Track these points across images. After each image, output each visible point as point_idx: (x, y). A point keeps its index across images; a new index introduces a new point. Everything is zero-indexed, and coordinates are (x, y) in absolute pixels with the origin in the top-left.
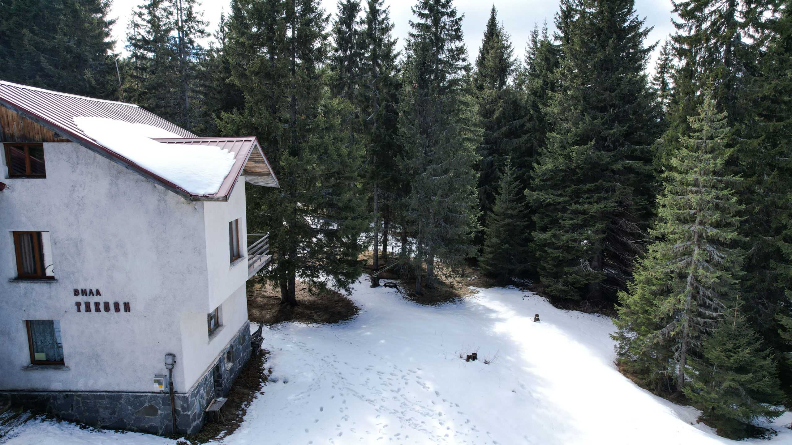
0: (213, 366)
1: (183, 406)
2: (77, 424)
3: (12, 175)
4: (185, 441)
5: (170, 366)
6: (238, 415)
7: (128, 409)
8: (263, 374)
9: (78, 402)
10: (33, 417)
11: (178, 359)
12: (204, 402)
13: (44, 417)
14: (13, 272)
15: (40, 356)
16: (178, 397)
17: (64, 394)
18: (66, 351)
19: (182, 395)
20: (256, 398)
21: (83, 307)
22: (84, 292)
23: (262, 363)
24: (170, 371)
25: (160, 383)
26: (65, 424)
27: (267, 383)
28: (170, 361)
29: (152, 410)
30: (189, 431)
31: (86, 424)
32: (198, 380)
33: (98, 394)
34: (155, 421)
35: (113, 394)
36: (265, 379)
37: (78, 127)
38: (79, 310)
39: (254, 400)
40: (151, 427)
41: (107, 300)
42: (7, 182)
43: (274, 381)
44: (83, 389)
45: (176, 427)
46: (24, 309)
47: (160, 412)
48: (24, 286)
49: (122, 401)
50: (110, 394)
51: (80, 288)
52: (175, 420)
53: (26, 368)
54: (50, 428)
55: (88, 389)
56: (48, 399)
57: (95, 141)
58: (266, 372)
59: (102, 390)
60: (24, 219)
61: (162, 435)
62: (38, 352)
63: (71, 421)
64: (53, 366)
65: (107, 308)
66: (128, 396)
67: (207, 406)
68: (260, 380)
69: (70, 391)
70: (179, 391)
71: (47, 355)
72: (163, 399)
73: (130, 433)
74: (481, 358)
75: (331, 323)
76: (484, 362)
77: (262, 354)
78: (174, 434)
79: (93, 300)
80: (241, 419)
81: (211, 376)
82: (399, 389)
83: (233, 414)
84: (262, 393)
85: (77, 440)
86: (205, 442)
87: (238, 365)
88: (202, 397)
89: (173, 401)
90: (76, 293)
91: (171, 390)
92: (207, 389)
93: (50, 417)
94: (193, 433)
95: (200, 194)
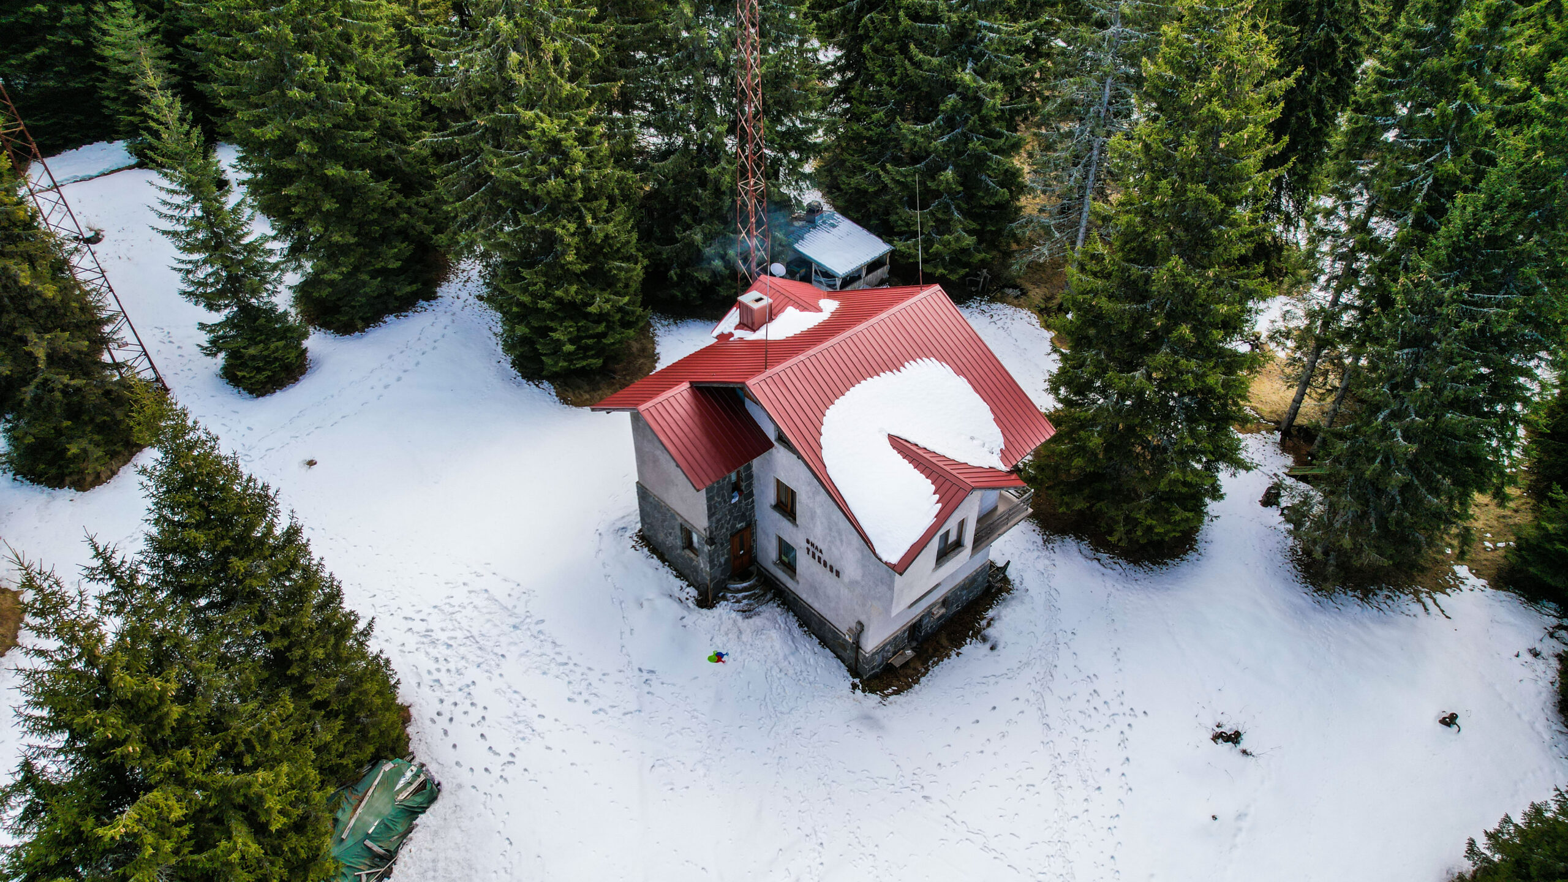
0: (910, 624)
1: (862, 658)
2: (797, 621)
4: (859, 683)
5: (859, 630)
6: (919, 672)
7: (828, 634)
8: (979, 624)
9: (799, 605)
10: (774, 599)
11: (864, 628)
12: (889, 654)
13: (779, 602)
14: (773, 502)
15: (783, 558)
16: (861, 652)
17: (794, 595)
18: (799, 571)
19: (864, 653)
20: (949, 657)
21: (811, 553)
22: (813, 545)
23: (987, 609)
24: (859, 633)
25: (851, 636)
26: (791, 613)
27: (974, 641)
28: (860, 626)
29: (844, 648)
30: (863, 677)
31: (803, 624)
32: (885, 640)
33: (814, 611)
34: (845, 655)
35: (823, 618)
36: (976, 634)
38: (808, 554)
39: (946, 660)
40: (839, 655)
41: (826, 560)
42: (775, 443)
44: (805, 600)
45: (855, 668)
46: (777, 529)
47: (848, 653)
48: (777, 516)
49: (827, 627)
50: (820, 617)
51: (811, 540)
52: (856, 665)
55: (808, 603)
56: (785, 591)
58: (984, 623)
59: (815, 608)
60: (783, 474)
61: (845, 667)
62: (784, 555)
63: (795, 614)
64: (789, 570)
65: (825, 564)
66: (830, 627)
67: (893, 656)
68: (970, 632)
69: (798, 595)
70: (861, 649)
71: (789, 561)
72: (851, 646)
73: (828, 650)
74: (1244, 744)
75: (1129, 562)
76: (1244, 752)
77: (1000, 591)
78: (854, 671)
79: (817, 554)
80: (918, 679)
81: (905, 632)
82: (1092, 730)
83: (915, 669)
84: (958, 654)
85: (790, 642)
86: (873, 691)
87: (954, 609)
88: (888, 651)
89: (857, 652)
90: (808, 541)
91: (857, 646)
92: (896, 644)
93: (783, 603)
94: (869, 679)
95: (884, 559)
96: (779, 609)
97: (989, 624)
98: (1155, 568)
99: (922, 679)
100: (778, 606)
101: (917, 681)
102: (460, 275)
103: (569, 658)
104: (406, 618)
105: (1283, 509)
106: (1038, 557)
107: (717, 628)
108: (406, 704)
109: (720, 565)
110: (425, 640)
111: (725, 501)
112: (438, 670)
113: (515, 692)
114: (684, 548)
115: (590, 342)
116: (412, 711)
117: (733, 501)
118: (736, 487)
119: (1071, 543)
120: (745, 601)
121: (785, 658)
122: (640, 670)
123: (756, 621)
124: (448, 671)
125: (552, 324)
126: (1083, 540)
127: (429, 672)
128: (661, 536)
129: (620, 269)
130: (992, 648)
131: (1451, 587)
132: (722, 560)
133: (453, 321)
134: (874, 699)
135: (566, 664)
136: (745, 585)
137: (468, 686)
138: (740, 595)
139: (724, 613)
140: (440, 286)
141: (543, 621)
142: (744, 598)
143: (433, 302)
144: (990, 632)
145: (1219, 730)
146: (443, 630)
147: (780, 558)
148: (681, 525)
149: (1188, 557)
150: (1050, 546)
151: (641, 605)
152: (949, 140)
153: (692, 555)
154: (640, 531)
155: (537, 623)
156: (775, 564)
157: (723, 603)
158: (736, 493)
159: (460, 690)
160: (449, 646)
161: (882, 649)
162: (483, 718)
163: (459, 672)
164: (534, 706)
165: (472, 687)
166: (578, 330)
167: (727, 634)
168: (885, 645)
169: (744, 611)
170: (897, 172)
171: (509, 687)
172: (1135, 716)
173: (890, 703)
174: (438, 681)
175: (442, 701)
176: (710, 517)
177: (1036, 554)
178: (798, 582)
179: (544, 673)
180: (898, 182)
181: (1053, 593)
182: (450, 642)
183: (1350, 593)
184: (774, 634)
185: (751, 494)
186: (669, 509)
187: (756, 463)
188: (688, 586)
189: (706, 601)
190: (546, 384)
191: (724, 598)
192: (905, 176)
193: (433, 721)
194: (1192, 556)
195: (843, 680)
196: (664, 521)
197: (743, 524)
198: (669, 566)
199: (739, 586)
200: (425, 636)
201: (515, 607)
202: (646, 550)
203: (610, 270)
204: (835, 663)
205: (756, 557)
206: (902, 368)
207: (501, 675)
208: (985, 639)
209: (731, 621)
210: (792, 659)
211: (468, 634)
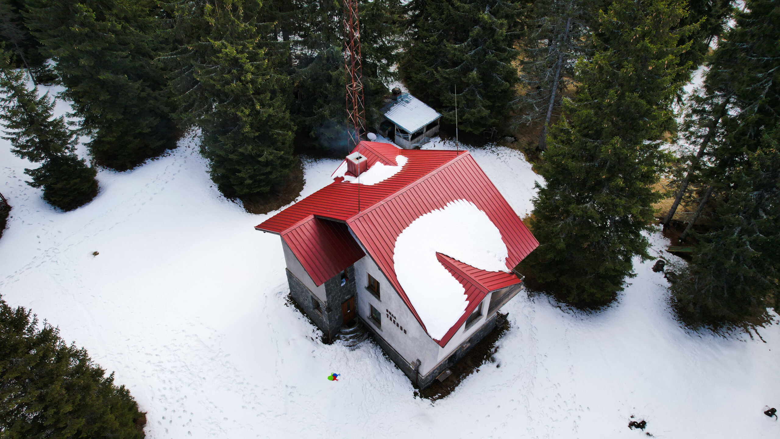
1: (420, 379)
2: (382, 352)
4: (418, 392)
6: (454, 383)
7: (400, 362)
8: (490, 351)
9: (384, 344)
10: (368, 338)
13: (372, 340)
14: (366, 286)
17: (380, 337)
18: (382, 325)
19: (420, 376)
20: (472, 373)
22: (390, 313)
23: (496, 340)
24: (418, 364)
26: (379, 347)
27: (487, 362)
28: (418, 362)
29: (410, 371)
31: (385, 354)
32: (433, 368)
33: (391, 347)
34: (410, 374)
35: (396, 352)
36: (488, 357)
38: (388, 317)
39: (470, 375)
41: (398, 323)
42: (366, 255)
45: (417, 383)
47: (412, 374)
48: (371, 294)
49: (400, 358)
51: (389, 310)
52: (416, 380)
55: (388, 342)
56: (375, 334)
58: (493, 350)
59: (393, 347)
60: (371, 271)
61: (411, 381)
64: (377, 324)
65: (398, 325)
67: (439, 374)
68: (485, 356)
69: (382, 338)
70: (420, 373)
72: (414, 371)
73: (400, 370)
74: (647, 429)
75: (578, 309)
76: (648, 434)
77: (502, 329)
78: (415, 384)
79: (393, 319)
80: (454, 389)
81: (446, 361)
82: (557, 420)
83: (452, 381)
84: (478, 371)
85: (377, 366)
86: (426, 397)
87: (476, 342)
88: (436, 373)
89: (417, 375)
90: (387, 311)
91: (417, 372)
92: (441, 368)
93: (374, 340)
94: (424, 389)
95: (433, 337)
96: (371, 345)
97: (496, 351)
98: (593, 311)
99: (457, 388)
100: (371, 342)
101: (453, 390)
102: (191, 133)
103: (244, 379)
104: (147, 354)
105: (666, 274)
106: (525, 306)
107: (334, 357)
108: (143, 412)
109: (336, 320)
110: (158, 368)
111: (337, 286)
112: (165, 388)
113: (211, 402)
114: (314, 309)
115: (262, 177)
116: (148, 416)
117: (342, 285)
118: (344, 276)
119: (544, 298)
120: (351, 340)
121: (375, 376)
122: (287, 386)
123: (357, 352)
124: (171, 389)
125: (238, 168)
126: (551, 295)
127: (159, 390)
128: (301, 299)
129: (278, 134)
130: (498, 366)
131: (765, 322)
132: (337, 317)
133: (185, 162)
134: (427, 402)
135: (242, 383)
136: (351, 329)
137: (182, 399)
138: (348, 336)
139: (338, 347)
140: (179, 140)
141: (229, 355)
142: (351, 338)
143: (174, 150)
144: (497, 356)
145: (633, 420)
146: (169, 361)
147: (372, 315)
148: (312, 297)
149: (612, 304)
150: (532, 299)
151: (289, 343)
152: (475, 54)
153: (319, 313)
154: (290, 294)
155: (226, 356)
156: (369, 318)
157: (338, 341)
158: (344, 280)
159: (178, 401)
160: (172, 372)
161: (433, 373)
162: (190, 420)
163: (177, 389)
164: (221, 411)
165: (185, 399)
166: (255, 170)
167: (340, 361)
168: (434, 371)
169: (350, 346)
170: (444, 72)
171: (207, 399)
172: (582, 410)
173: (437, 405)
174: (164, 396)
175: (166, 409)
176: (327, 295)
177: (524, 304)
178: (382, 331)
179: (229, 390)
180: (445, 78)
181: (534, 329)
182: (173, 370)
183: (706, 327)
184: (368, 361)
185: (354, 279)
186: (305, 287)
187: (356, 264)
188: (318, 329)
189: (328, 340)
190: (238, 200)
191: (339, 338)
192: (449, 75)
193: (159, 422)
194: (614, 304)
195: (408, 389)
196: (302, 292)
197: (349, 296)
198: (307, 316)
199: (348, 330)
200: (158, 366)
201: (213, 346)
202: (293, 306)
203: (273, 135)
204: (404, 379)
205: (358, 312)
206: (445, 207)
207: (202, 391)
208: (493, 360)
209: (342, 353)
210: (378, 377)
211: (184, 365)
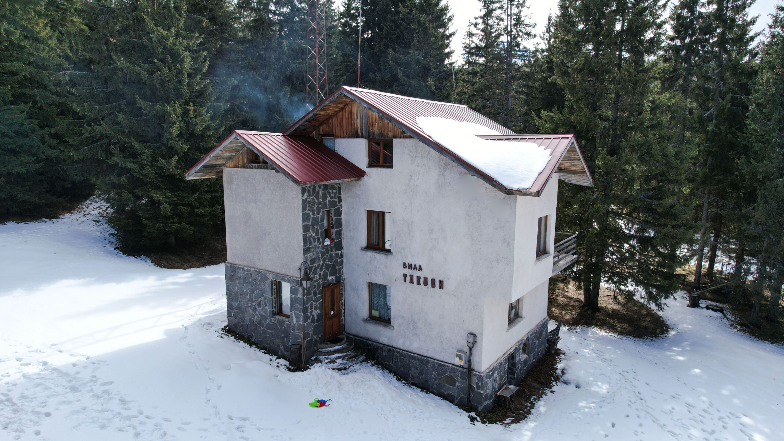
0: (508, 353)
1: (477, 384)
2: (395, 375)
3: (370, 165)
5: (471, 345)
6: (526, 407)
7: (432, 374)
8: (556, 373)
9: (397, 357)
10: (366, 360)
11: (478, 339)
12: (497, 386)
13: (373, 362)
14: (364, 243)
15: (375, 313)
16: (475, 374)
17: (389, 348)
18: (393, 313)
19: (478, 374)
20: (546, 395)
21: (408, 279)
22: (410, 266)
23: (556, 362)
24: (471, 349)
25: (461, 358)
27: (559, 383)
28: (471, 340)
29: (452, 381)
30: (480, 409)
31: (401, 377)
32: (493, 364)
33: (412, 354)
34: (452, 391)
35: (423, 358)
36: (557, 379)
37: (419, 125)
38: (405, 281)
39: (544, 396)
40: (449, 394)
41: (427, 276)
43: (566, 383)
44: (401, 348)
45: (469, 401)
46: (368, 272)
47: (457, 384)
48: (370, 254)
49: (429, 366)
50: (420, 357)
51: (407, 262)
52: (469, 395)
53: (365, 321)
54: (376, 372)
55: (405, 349)
56: (378, 348)
57: (431, 137)
58: (559, 372)
59: (415, 352)
60: (375, 201)
61: (457, 405)
62: (374, 309)
63: (391, 372)
64: (383, 323)
65: (426, 282)
66: (433, 363)
67: (499, 390)
68: (552, 378)
69: (392, 347)
70: (476, 369)
71: (380, 313)
72: (462, 373)
73: (432, 395)
77: (556, 353)
78: (468, 405)
79: (416, 275)
80: (529, 412)
81: (505, 363)
83: (522, 402)
84: (552, 392)
86: (492, 422)
87: (532, 358)
88: (496, 380)
89: (470, 380)
90: (404, 266)
91: (469, 369)
92: (501, 373)
93: (377, 361)
94: (483, 412)
97: (563, 373)
99: (532, 411)
100: (373, 365)
103: (140, 412)
105: (707, 307)
109: (313, 321)
114: (274, 314)
117: (326, 243)
118: (327, 234)
120: (339, 361)
121: (394, 399)
122: (230, 418)
123: (354, 376)
128: (250, 313)
130: (577, 387)
132: (315, 315)
134: (496, 429)
135: (135, 417)
136: (336, 348)
138: (333, 356)
139: (319, 371)
142: (338, 358)
144: (568, 377)
147: (371, 314)
148: (272, 282)
153: (283, 319)
154: (226, 327)
157: (317, 365)
161: (492, 373)
167: (325, 386)
168: (494, 370)
169: (340, 370)
173: (514, 430)
176: (306, 251)
178: (392, 329)
186: (259, 272)
188: (278, 358)
189: (298, 367)
191: (318, 361)
197: (334, 278)
198: (256, 346)
199: (332, 349)
202: (232, 337)
204: (445, 403)
205: (343, 325)
209: (329, 377)
210: (401, 401)
